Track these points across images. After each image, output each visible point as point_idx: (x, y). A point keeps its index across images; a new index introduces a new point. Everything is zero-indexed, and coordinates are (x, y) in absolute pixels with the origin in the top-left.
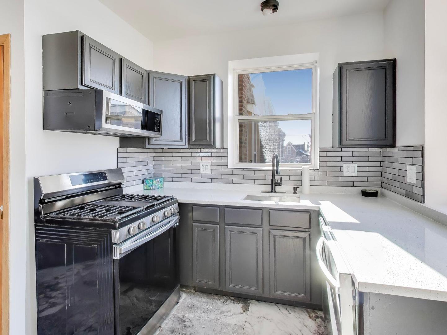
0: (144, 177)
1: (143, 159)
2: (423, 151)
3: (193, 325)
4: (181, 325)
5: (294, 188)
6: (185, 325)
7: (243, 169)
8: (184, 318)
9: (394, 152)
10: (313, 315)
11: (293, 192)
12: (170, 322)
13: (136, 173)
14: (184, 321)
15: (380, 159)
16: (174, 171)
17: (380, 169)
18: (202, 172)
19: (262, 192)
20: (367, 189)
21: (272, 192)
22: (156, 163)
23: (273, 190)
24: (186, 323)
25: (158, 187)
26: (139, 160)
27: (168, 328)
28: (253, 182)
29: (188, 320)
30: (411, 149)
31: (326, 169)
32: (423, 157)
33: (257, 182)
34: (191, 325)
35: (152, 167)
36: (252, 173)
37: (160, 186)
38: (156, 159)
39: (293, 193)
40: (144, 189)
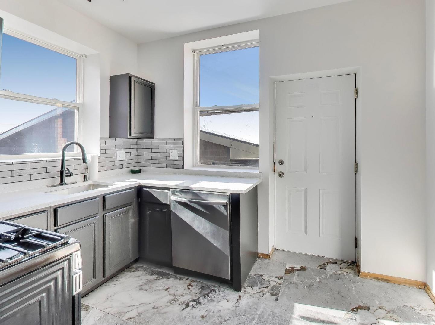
2: (183, 141)
9: (154, 142)
10: (133, 269)
11: (83, 180)
15: (136, 146)
17: (136, 154)
20: (136, 168)
23: (63, 183)
30: (173, 140)
31: (105, 156)
32: (183, 145)
39: (84, 182)
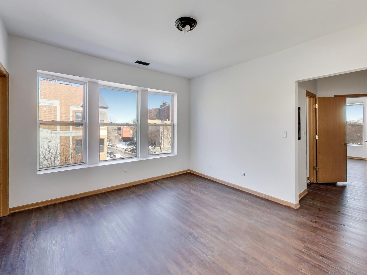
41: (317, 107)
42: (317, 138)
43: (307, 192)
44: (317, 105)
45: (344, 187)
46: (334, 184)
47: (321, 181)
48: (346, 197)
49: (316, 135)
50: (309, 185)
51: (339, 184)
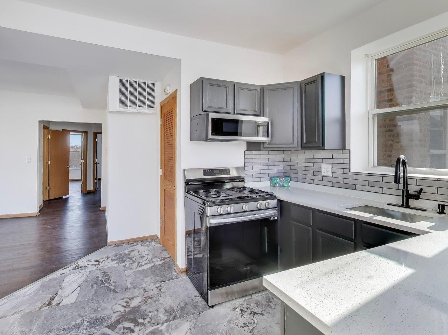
0: (272, 175)
1: (270, 160)
3: (275, 308)
4: (266, 303)
5: (439, 205)
6: (269, 304)
7: (367, 174)
8: (272, 300)
11: (438, 211)
12: (261, 297)
13: (262, 172)
14: (271, 302)
16: (299, 172)
18: (323, 174)
19: (387, 204)
21: (402, 206)
22: (285, 163)
23: (406, 204)
24: (271, 304)
25: (283, 185)
26: (267, 160)
27: (256, 299)
28: (380, 190)
29: (274, 303)
33: (386, 191)
34: (273, 308)
35: (281, 167)
36: (380, 179)
37: (285, 184)
38: (285, 160)
39: (437, 213)
40: (271, 186)
41: (50, 138)
42: (50, 163)
43: (42, 207)
44: (50, 136)
45: (68, 198)
46: (61, 198)
47: (51, 198)
48: (67, 207)
49: (49, 160)
50: (44, 202)
51: (64, 197)
